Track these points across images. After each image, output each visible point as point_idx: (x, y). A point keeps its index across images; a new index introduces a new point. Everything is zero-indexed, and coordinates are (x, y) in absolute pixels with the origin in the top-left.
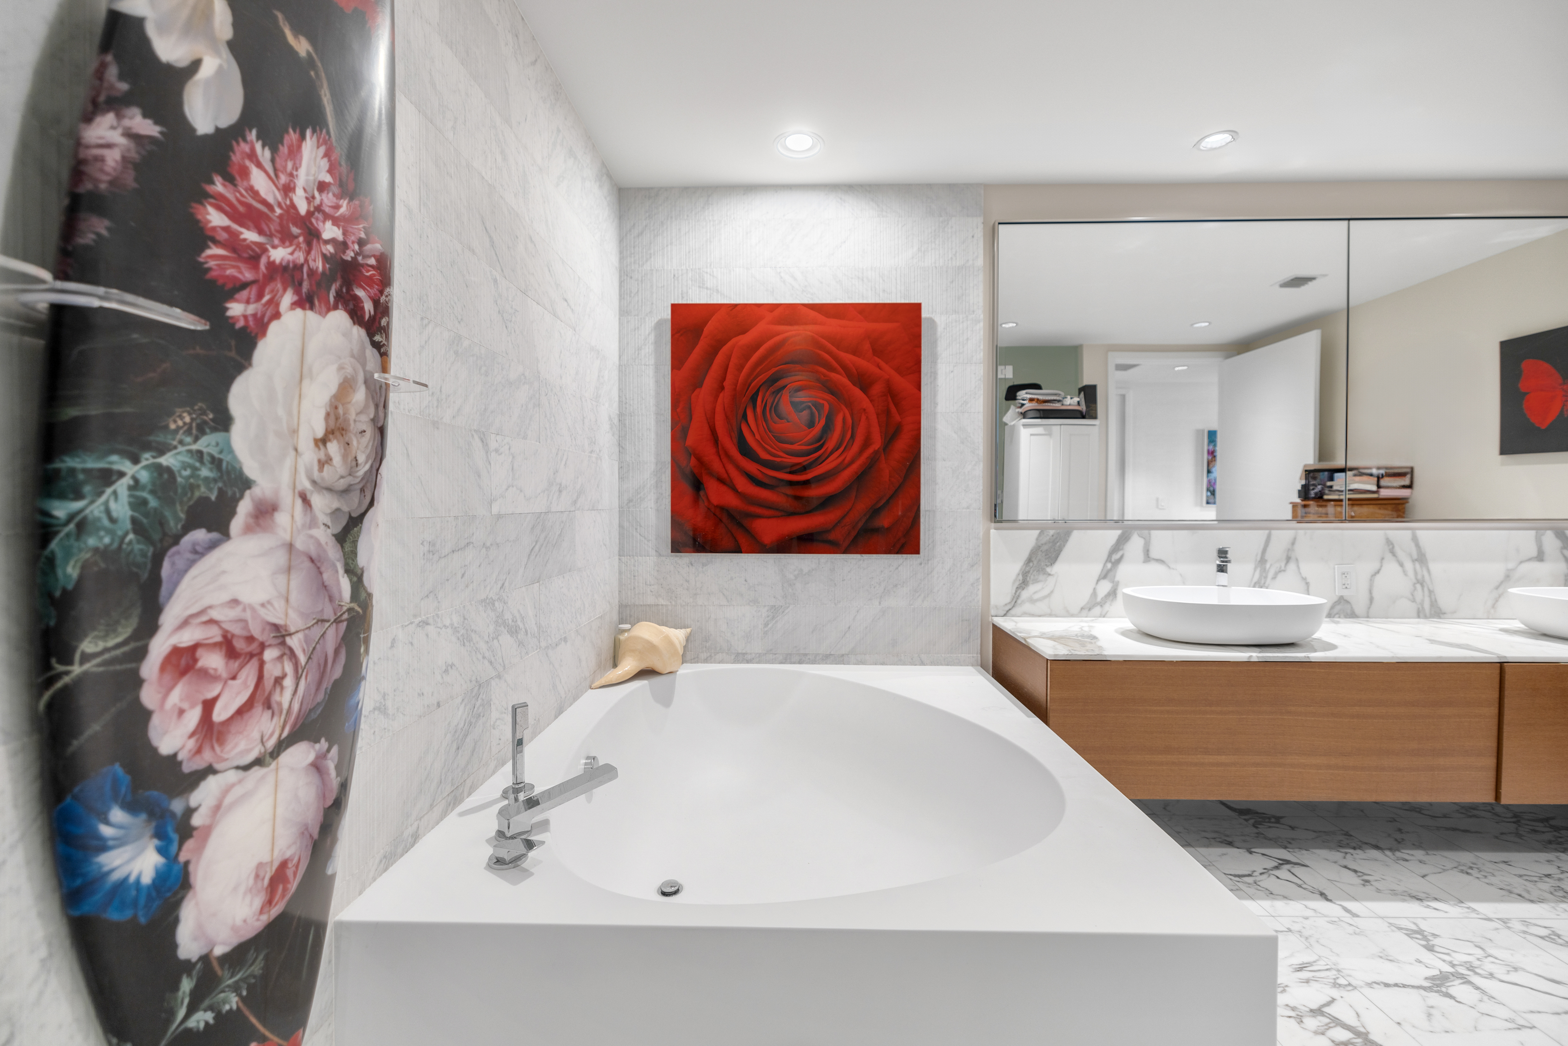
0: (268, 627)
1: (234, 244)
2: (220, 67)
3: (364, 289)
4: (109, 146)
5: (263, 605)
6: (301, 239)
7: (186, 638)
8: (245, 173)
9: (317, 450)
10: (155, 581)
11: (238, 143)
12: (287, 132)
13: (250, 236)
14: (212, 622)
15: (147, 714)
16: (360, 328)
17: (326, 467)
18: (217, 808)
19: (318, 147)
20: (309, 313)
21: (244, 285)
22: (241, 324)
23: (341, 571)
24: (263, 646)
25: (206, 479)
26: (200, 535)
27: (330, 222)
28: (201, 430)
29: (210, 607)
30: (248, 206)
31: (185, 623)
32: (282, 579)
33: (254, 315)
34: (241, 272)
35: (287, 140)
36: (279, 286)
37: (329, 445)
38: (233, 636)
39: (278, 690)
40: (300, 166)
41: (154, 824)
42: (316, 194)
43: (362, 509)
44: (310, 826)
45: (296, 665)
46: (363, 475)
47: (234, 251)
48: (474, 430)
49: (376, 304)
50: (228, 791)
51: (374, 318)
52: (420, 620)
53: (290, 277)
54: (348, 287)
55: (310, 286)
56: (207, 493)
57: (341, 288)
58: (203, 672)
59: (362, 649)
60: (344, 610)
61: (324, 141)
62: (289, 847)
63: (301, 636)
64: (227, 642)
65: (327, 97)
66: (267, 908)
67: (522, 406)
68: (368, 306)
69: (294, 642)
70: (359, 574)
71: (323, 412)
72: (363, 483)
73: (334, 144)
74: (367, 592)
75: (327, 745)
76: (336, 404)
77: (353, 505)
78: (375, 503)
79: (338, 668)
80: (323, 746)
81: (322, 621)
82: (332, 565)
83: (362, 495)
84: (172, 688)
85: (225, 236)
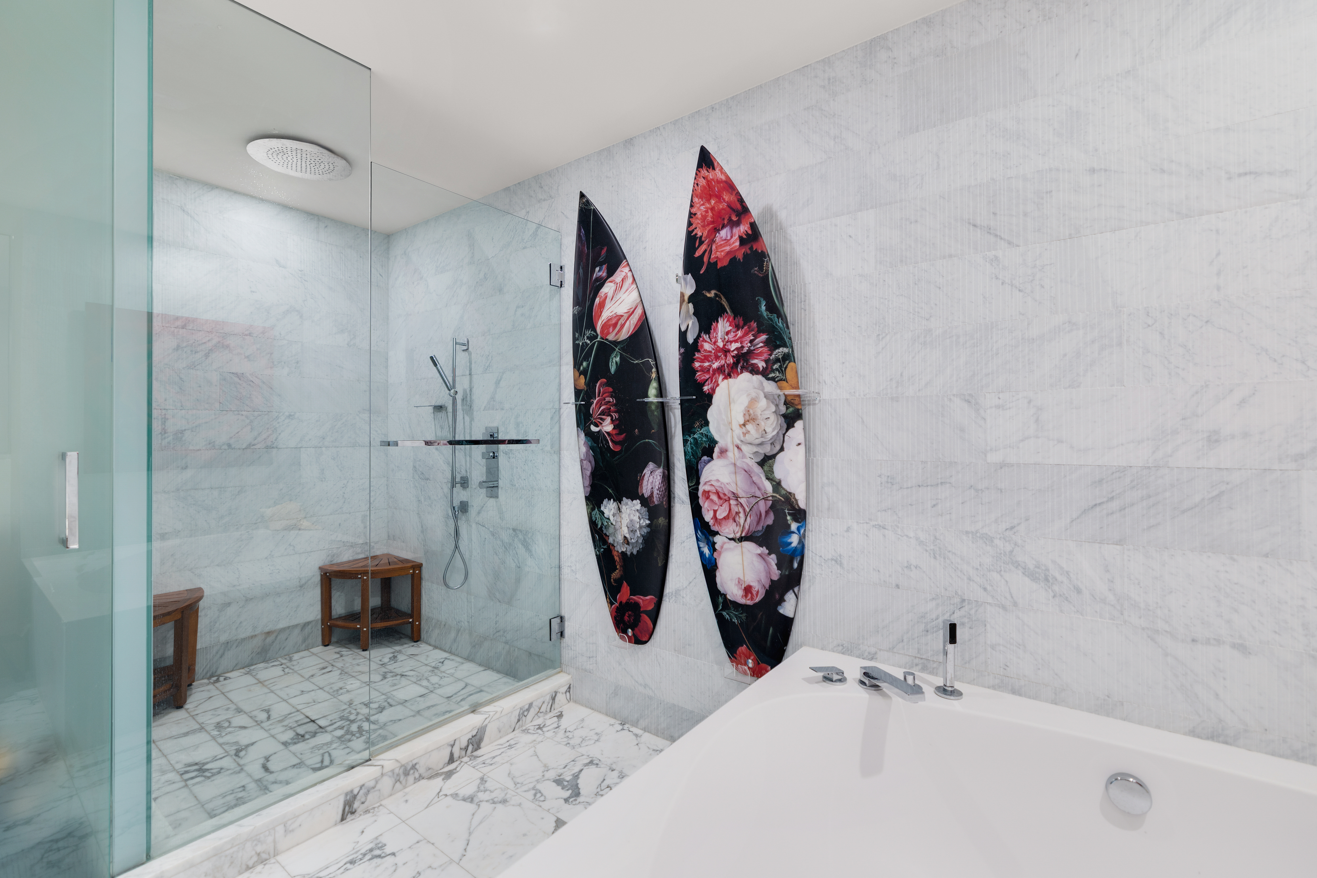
0: (730, 492)
3: (757, 359)
5: (727, 484)
6: (722, 356)
7: (707, 488)
8: (702, 346)
9: (741, 428)
10: (699, 469)
11: (700, 339)
12: (712, 324)
13: (706, 364)
14: (712, 485)
15: (702, 508)
16: (757, 376)
17: (747, 435)
18: (722, 547)
19: (724, 321)
20: (730, 380)
21: (707, 380)
22: (708, 392)
23: (764, 478)
24: (729, 499)
25: (705, 442)
26: (706, 458)
27: (734, 343)
28: (702, 426)
29: (711, 480)
30: (705, 356)
31: (705, 484)
32: (733, 476)
33: (711, 388)
34: (706, 377)
35: (712, 327)
36: (717, 375)
37: (747, 426)
38: (719, 491)
39: (738, 517)
40: (718, 332)
41: (708, 541)
42: (726, 337)
43: (775, 452)
44: (762, 581)
45: (744, 510)
46: (773, 436)
47: (703, 371)
48: (954, 395)
49: (767, 361)
50: (724, 543)
51: (767, 368)
52: (876, 523)
53: (720, 370)
54: (747, 361)
55: (729, 370)
56: (705, 445)
57: (743, 364)
58: (712, 501)
59: (789, 518)
60: (769, 495)
61: (726, 317)
62: (752, 582)
63: (745, 499)
64: (717, 493)
65: (724, 302)
66: (744, 598)
67: (1065, 355)
68: (761, 365)
69: (742, 501)
70: (778, 481)
71: (742, 414)
72: (773, 440)
73: (730, 314)
74: (786, 491)
75: (767, 551)
76: (749, 409)
77: (767, 450)
78: (785, 449)
79: (770, 520)
80: (764, 550)
81: (755, 497)
82: (758, 475)
83: (773, 446)
84: (705, 502)
85: (700, 368)
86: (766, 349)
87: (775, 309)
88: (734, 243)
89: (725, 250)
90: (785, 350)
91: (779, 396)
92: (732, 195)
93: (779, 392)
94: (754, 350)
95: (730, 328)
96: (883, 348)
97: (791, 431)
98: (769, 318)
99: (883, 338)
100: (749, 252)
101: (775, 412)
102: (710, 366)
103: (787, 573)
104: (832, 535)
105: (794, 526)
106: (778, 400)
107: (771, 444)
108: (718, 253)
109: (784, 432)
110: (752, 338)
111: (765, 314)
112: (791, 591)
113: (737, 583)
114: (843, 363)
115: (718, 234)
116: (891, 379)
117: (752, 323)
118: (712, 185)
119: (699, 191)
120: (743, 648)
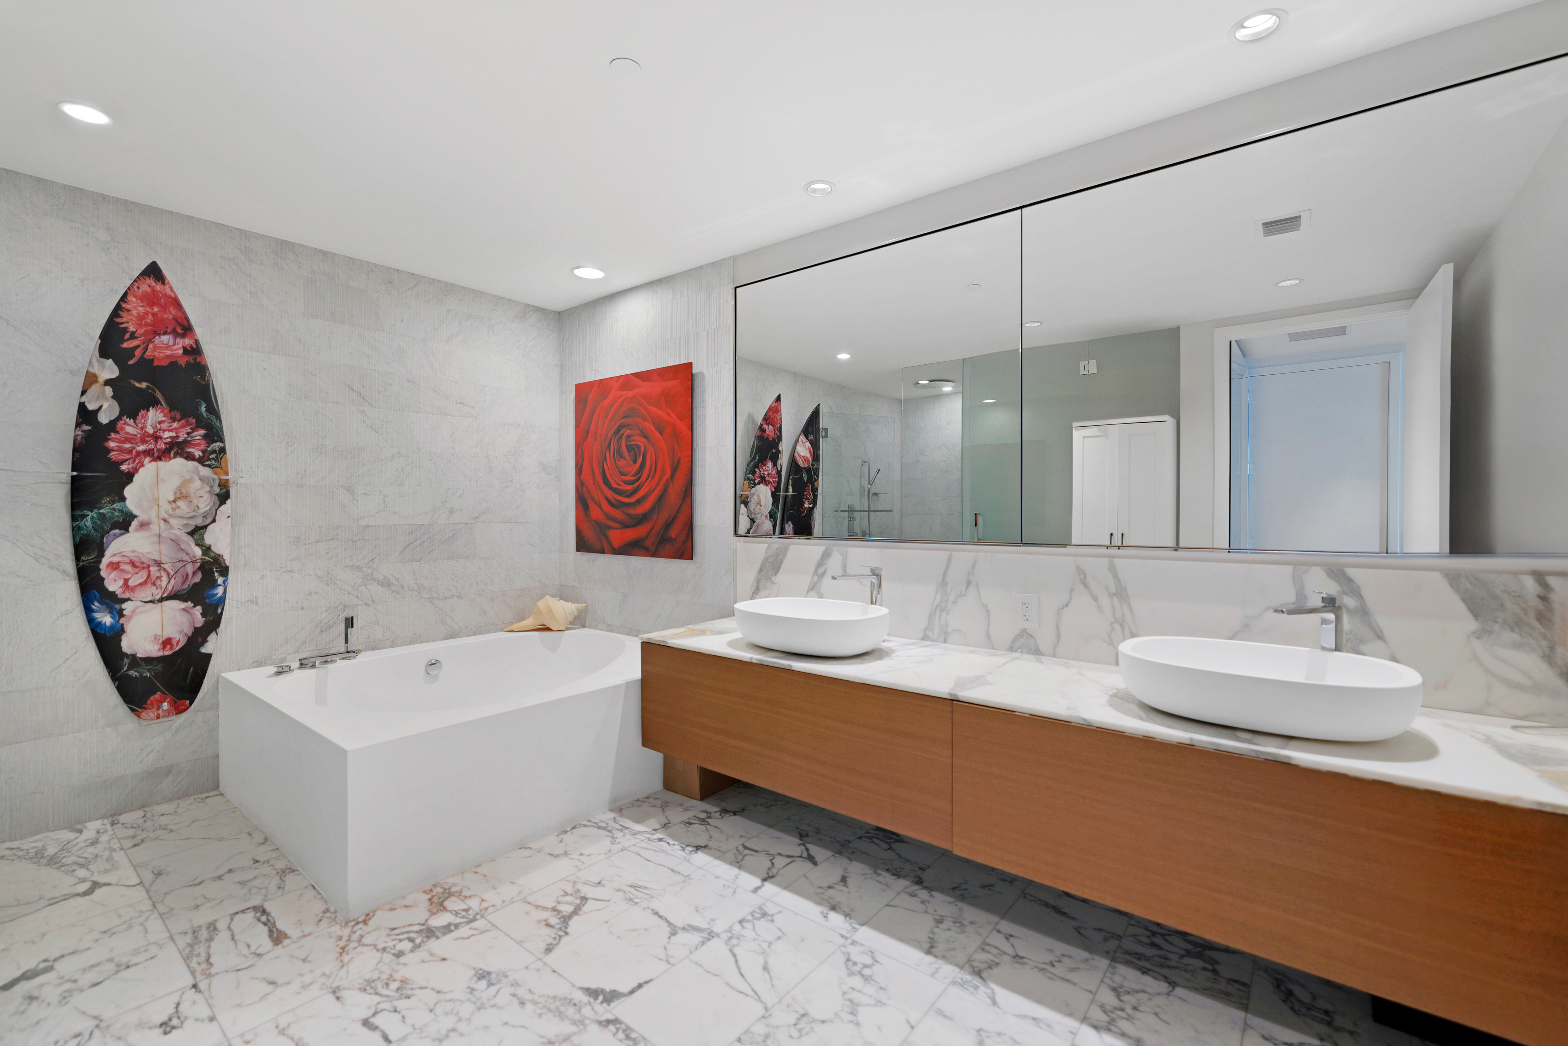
0: (151, 560)
1: (121, 450)
2: (109, 404)
3: (193, 448)
4: (78, 435)
5: (147, 553)
6: (152, 441)
7: (115, 560)
8: (123, 429)
9: (170, 505)
10: (102, 543)
11: (119, 422)
12: (140, 412)
13: (128, 446)
14: (124, 556)
15: (103, 579)
16: (193, 462)
17: (176, 510)
18: (134, 611)
19: (156, 411)
20: (160, 462)
21: (126, 460)
22: (127, 470)
23: (193, 545)
24: (149, 566)
25: (117, 516)
26: (117, 531)
27: (167, 432)
28: (114, 502)
29: (124, 552)
30: (126, 438)
31: (114, 555)
32: (157, 547)
33: (132, 467)
34: (125, 457)
35: (140, 414)
36: (143, 457)
37: (177, 502)
38: (134, 561)
39: (159, 581)
40: (148, 419)
41: (109, 609)
42: (158, 425)
43: (206, 523)
44: (185, 630)
45: (168, 574)
46: (206, 511)
47: (121, 451)
48: (340, 486)
49: (203, 451)
50: (138, 607)
51: (203, 457)
52: (286, 569)
53: (148, 453)
54: (182, 449)
55: (159, 454)
56: (118, 519)
57: (178, 451)
58: (123, 571)
59: (216, 574)
60: (198, 558)
61: (160, 408)
62: (172, 634)
63: (170, 565)
64: (133, 564)
65: (159, 395)
66: (162, 650)
67: (397, 469)
68: (198, 453)
69: (166, 566)
70: (208, 546)
71: (173, 492)
72: (205, 514)
73: (166, 407)
74: (216, 553)
75: (193, 605)
76: (181, 488)
77: (199, 522)
78: (217, 521)
79: (198, 578)
80: (190, 604)
81: (182, 561)
82: (187, 542)
83: (205, 519)
84: (111, 573)
85: (117, 448)
86: (203, 442)
87: (213, 411)
88: (176, 350)
89: (164, 353)
90: (221, 445)
91: (214, 479)
92: (180, 311)
93: (215, 477)
94: (191, 441)
95: (164, 419)
96: (291, 452)
97: (223, 507)
98: (208, 418)
99: (291, 445)
100: (192, 362)
101: (209, 492)
102: (134, 448)
103: (211, 618)
104: (248, 583)
105: (220, 580)
106: (212, 482)
107: (203, 517)
108: (155, 352)
109: (216, 508)
110: (189, 430)
111: (205, 414)
112: (214, 632)
113: (153, 639)
114: (259, 458)
115: (157, 337)
116: (297, 473)
117: (191, 419)
118: (159, 295)
119: (140, 293)
120: (156, 696)
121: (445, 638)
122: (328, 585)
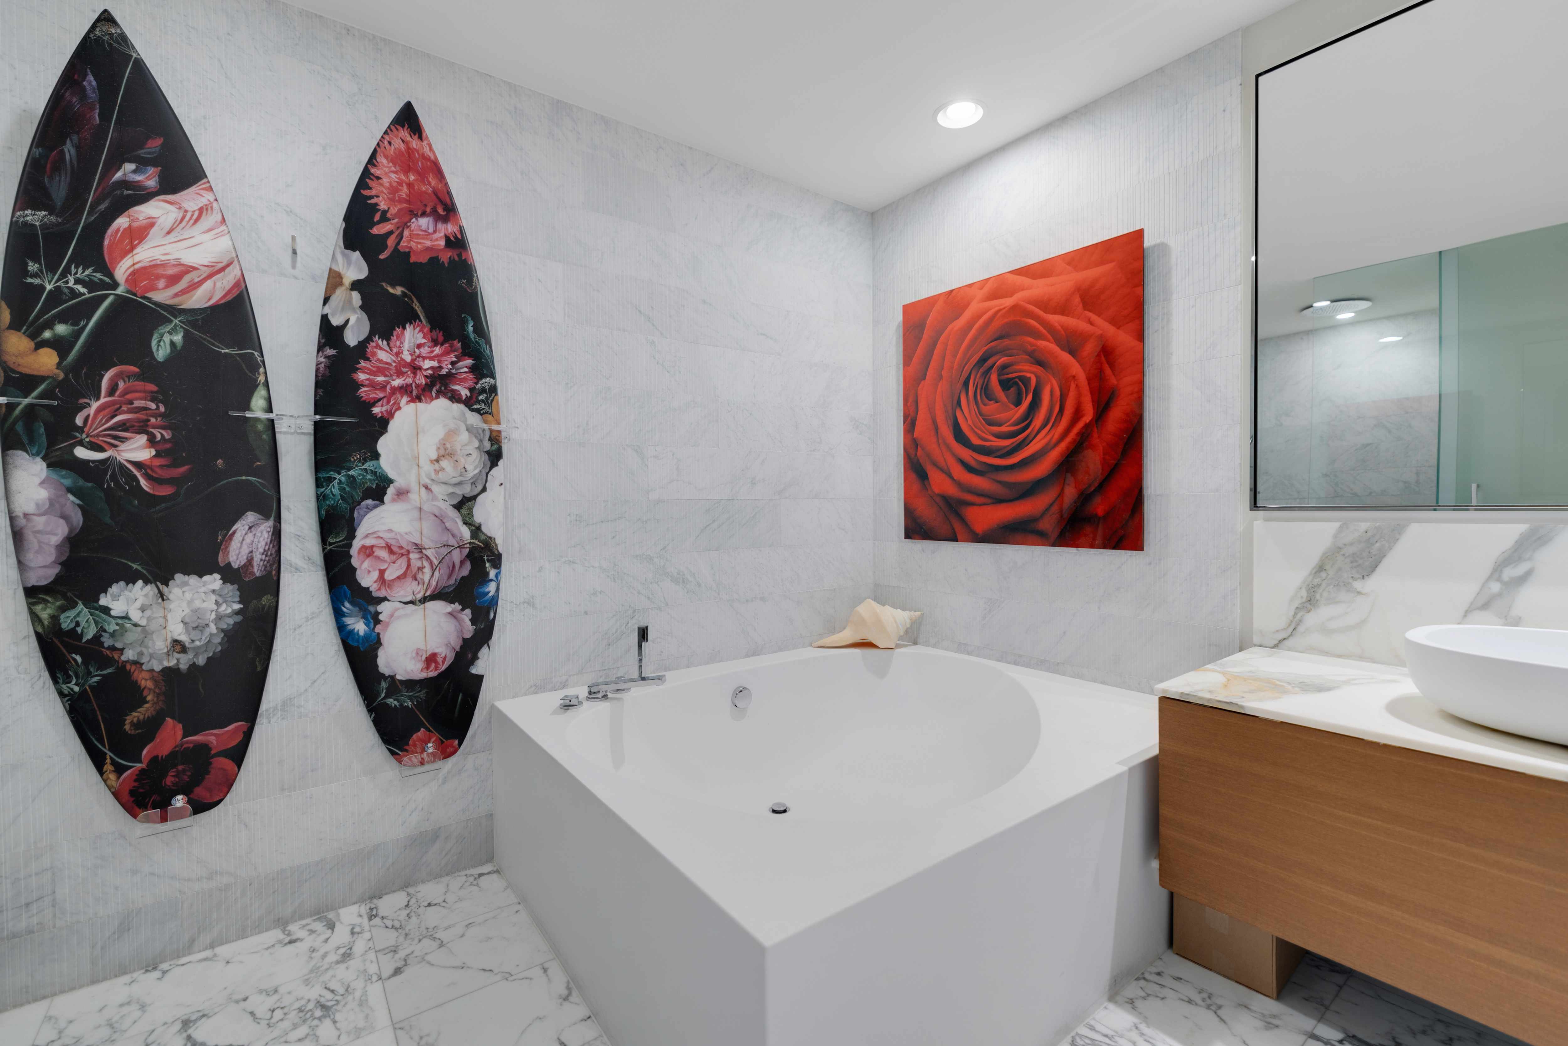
0: (411, 544)
1: (373, 385)
2: (358, 317)
3: (459, 385)
4: (321, 363)
5: (406, 534)
6: (409, 373)
7: (368, 542)
8: (374, 354)
9: (432, 465)
10: (352, 519)
11: (369, 344)
12: (395, 330)
13: (381, 379)
14: (379, 537)
15: (355, 570)
16: (459, 405)
17: (440, 473)
18: (392, 616)
19: (414, 330)
20: (419, 404)
21: (379, 400)
22: (380, 415)
23: (460, 523)
24: (409, 552)
25: (369, 479)
26: (369, 502)
27: (428, 360)
28: (365, 460)
29: (378, 531)
30: (378, 367)
31: (367, 536)
32: (417, 524)
33: (387, 411)
34: (378, 395)
35: (395, 333)
36: (399, 396)
37: (440, 462)
38: (391, 545)
39: (420, 573)
40: (405, 341)
41: (362, 613)
42: (416, 350)
43: (475, 493)
44: (452, 643)
45: (431, 563)
46: (475, 475)
47: (373, 387)
48: (627, 445)
49: (471, 390)
50: (396, 610)
51: (471, 397)
52: (567, 559)
53: (405, 390)
54: (446, 386)
55: (418, 391)
56: (371, 485)
57: (440, 388)
58: (378, 558)
59: (487, 565)
60: (466, 542)
61: (418, 325)
62: (437, 648)
63: (433, 550)
64: (389, 548)
65: (417, 306)
66: (425, 671)
67: (692, 424)
68: (464, 393)
69: (428, 553)
70: (477, 525)
71: (435, 448)
72: (474, 480)
73: (425, 324)
74: (486, 535)
75: (460, 607)
76: (444, 442)
77: (467, 490)
78: (488, 490)
79: (466, 571)
80: (457, 606)
81: (448, 546)
82: (453, 519)
83: (474, 486)
84: (364, 561)
85: (368, 382)
86: (471, 376)
87: (482, 331)
88: (437, 240)
89: (423, 243)
90: (492, 381)
91: (484, 430)
92: (441, 182)
93: (486, 426)
94: (456, 374)
95: (424, 341)
96: (571, 397)
97: (495, 471)
98: (476, 342)
99: (571, 387)
100: (457, 258)
101: (478, 448)
102: (388, 383)
103: (482, 627)
104: (524, 577)
105: (492, 573)
106: (482, 434)
107: (472, 484)
108: (412, 243)
109: (487, 471)
110: (454, 359)
111: (472, 336)
112: (486, 645)
113: (414, 654)
114: (534, 404)
115: (414, 220)
116: (579, 426)
117: (455, 342)
118: (415, 156)
119: (392, 152)
120: (419, 734)
121: (747, 656)
122: (615, 581)
